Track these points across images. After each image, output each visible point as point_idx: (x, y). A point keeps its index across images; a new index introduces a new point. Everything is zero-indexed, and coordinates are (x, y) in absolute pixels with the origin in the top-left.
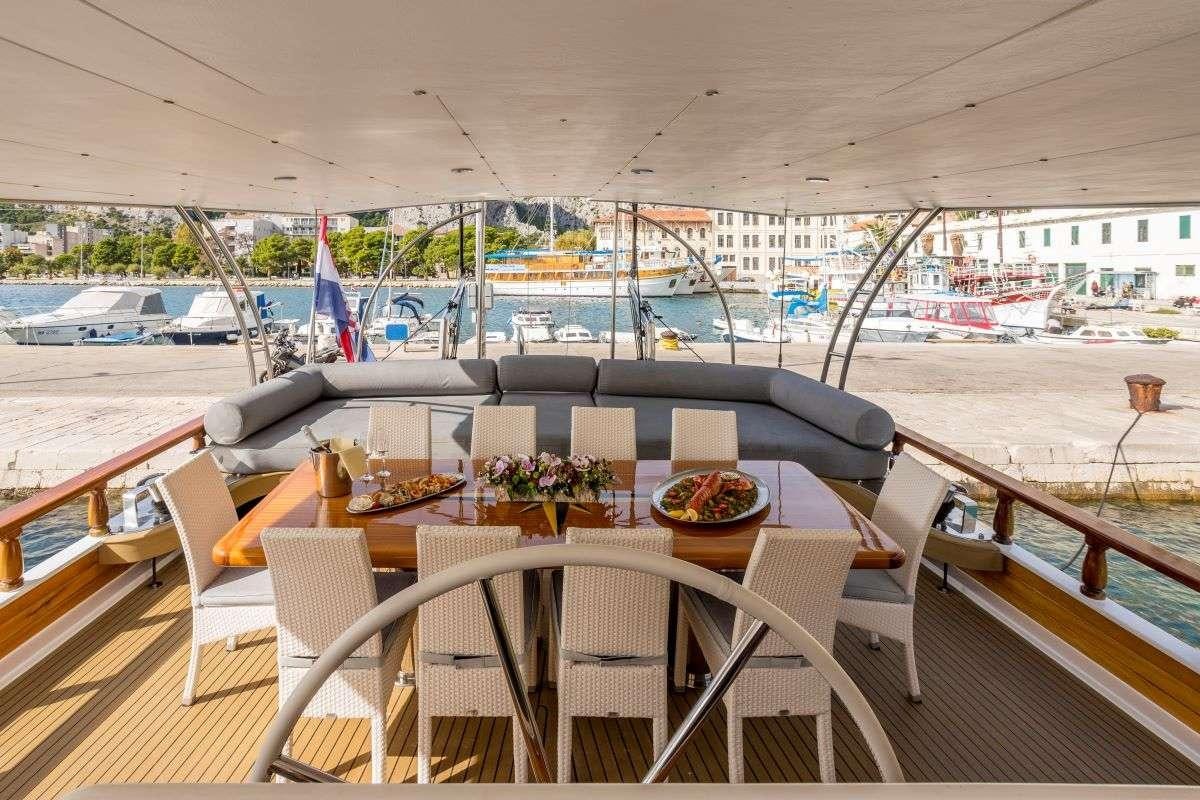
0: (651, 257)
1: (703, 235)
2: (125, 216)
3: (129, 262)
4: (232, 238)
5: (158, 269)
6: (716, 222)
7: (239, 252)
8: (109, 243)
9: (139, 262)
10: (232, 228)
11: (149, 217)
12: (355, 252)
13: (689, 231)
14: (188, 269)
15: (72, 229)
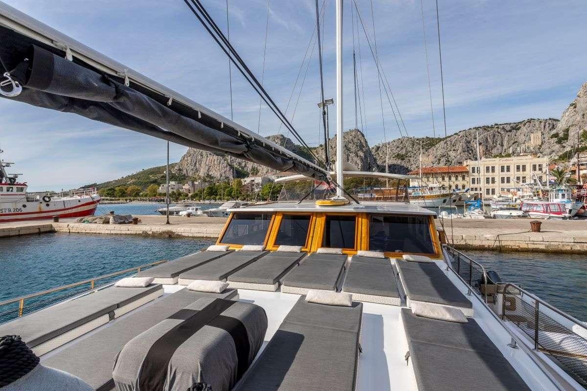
0: (434, 190)
1: (464, 179)
2: (212, 177)
3: (217, 195)
4: (253, 185)
5: (227, 197)
6: (471, 171)
7: (256, 190)
8: (210, 188)
9: (220, 195)
10: (253, 181)
11: (221, 177)
12: (302, 190)
13: (457, 176)
14: (238, 198)
15: (196, 183)
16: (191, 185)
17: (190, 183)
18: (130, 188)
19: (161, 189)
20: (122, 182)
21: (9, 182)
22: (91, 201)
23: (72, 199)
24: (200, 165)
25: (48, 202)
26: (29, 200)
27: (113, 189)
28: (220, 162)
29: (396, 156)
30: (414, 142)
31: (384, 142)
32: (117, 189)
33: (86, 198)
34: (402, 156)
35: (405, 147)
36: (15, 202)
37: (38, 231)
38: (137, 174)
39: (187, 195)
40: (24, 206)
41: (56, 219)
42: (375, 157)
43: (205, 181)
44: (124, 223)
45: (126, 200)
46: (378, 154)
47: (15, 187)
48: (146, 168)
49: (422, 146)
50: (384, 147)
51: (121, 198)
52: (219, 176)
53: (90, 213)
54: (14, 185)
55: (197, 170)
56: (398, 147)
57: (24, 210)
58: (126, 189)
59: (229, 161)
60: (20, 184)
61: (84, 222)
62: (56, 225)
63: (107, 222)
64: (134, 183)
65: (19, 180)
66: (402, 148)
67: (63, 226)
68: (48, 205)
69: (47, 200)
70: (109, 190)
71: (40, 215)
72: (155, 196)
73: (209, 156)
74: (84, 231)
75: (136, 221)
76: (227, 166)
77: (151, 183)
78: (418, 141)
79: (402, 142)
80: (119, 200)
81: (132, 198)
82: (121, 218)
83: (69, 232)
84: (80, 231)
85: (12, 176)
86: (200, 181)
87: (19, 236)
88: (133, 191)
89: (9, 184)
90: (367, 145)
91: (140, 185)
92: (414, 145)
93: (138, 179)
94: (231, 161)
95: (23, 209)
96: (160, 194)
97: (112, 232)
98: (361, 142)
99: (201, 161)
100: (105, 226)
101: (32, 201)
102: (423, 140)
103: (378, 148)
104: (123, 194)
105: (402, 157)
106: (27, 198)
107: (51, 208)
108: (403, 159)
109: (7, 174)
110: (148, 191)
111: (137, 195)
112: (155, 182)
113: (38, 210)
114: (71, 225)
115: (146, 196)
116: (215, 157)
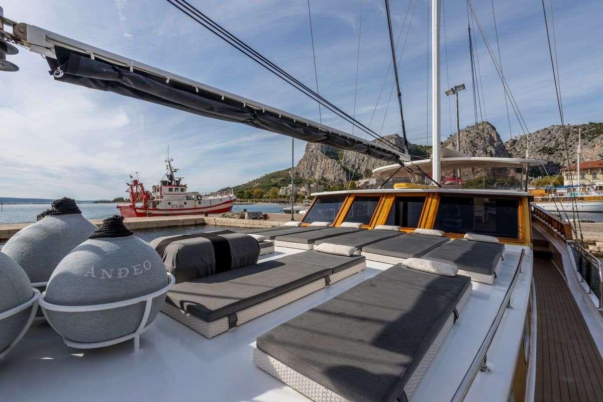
10: (368, 182)
15: (312, 186)
16: (307, 187)
17: (306, 185)
18: (256, 191)
19: (281, 192)
20: (249, 185)
21: (176, 184)
22: (229, 200)
23: (215, 198)
24: (315, 168)
25: (200, 200)
26: (188, 198)
27: (242, 192)
28: (334, 165)
29: (540, 150)
30: (567, 132)
31: (522, 134)
32: (245, 191)
33: (225, 197)
34: (550, 149)
35: (555, 138)
36: (180, 200)
37: (194, 223)
38: (261, 179)
39: (304, 197)
40: (185, 203)
41: (206, 214)
42: (509, 152)
43: (320, 183)
44: (256, 218)
45: (253, 201)
46: (515, 149)
47: (180, 188)
48: (268, 173)
49: (582, 135)
50: (523, 140)
51: (249, 200)
52: (333, 179)
53: (228, 209)
54: (179, 186)
55: (313, 174)
56: (544, 139)
57: (186, 207)
58: (253, 192)
59: (343, 163)
60: (183, 186)
61: (226, 217)
62: (206, 218)
63: (243, 217)
64: (258, 187)
65: (182, 183)
66: (550, 140)
67: (211, 219)
68: (200, 203)
69: (200, 198)
70: (239, 192)
71: (195, 211)
72: (276, 198)
73: (323, 159)
74: (226, 224)
75: (266, 217)
76: (340, 169)
77: (273, 186)
78: (575, 130)
79: (550, 132)
80: (247, 201)
81: (257, 200)
82: (253, 214)
83: (216, 225)
84: (223, 224)
85: (177, 179)
86: (315, 183)
87: (184, 226)
88: (258, 193)
89: (177, 186)
90: (499, 139)
91: (263, 188)
92: (569, 134)
93: (262, 182)
94: (344, 164)
95: (184, 205)
96: (281, 197)
97: (248, 226)
98: (491, 136)
99: (316, 165)
100: (242, 220)
101: (190, 199)
102: (584, 127)
103: (514, 142)
104: (250, 196)
105: (550, 151)
106: (187, 197)
107: (202, 205)
108: (551, 154)
109: (175, 177)
110: (270, 193)
111: (261, 197)
112: (275, 185)
113: (193, 207)
114: (217, 219)
115: (269, 198)
116: (330, 160)
